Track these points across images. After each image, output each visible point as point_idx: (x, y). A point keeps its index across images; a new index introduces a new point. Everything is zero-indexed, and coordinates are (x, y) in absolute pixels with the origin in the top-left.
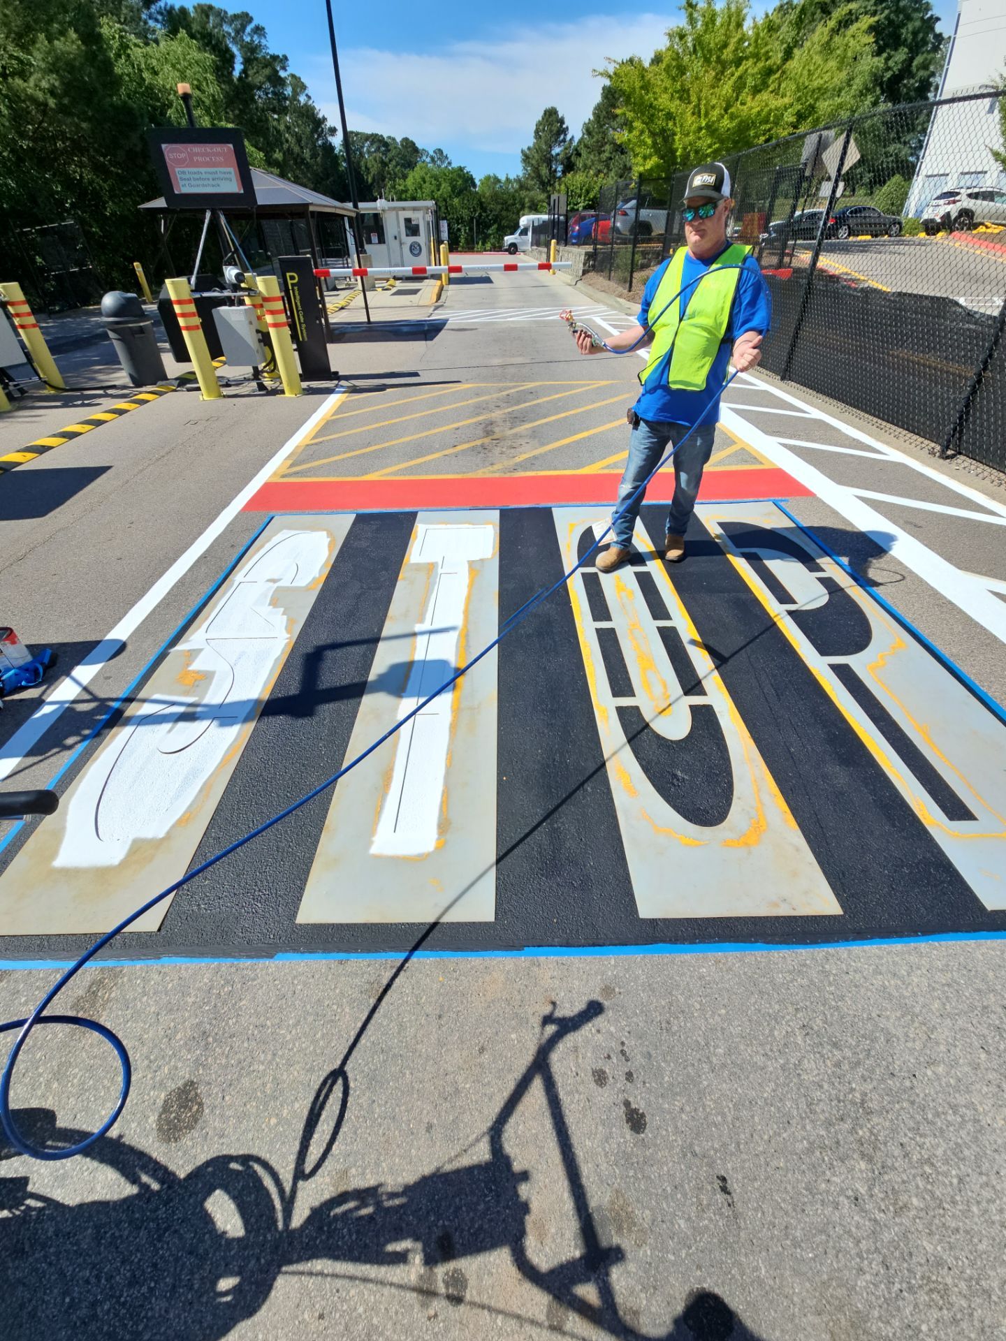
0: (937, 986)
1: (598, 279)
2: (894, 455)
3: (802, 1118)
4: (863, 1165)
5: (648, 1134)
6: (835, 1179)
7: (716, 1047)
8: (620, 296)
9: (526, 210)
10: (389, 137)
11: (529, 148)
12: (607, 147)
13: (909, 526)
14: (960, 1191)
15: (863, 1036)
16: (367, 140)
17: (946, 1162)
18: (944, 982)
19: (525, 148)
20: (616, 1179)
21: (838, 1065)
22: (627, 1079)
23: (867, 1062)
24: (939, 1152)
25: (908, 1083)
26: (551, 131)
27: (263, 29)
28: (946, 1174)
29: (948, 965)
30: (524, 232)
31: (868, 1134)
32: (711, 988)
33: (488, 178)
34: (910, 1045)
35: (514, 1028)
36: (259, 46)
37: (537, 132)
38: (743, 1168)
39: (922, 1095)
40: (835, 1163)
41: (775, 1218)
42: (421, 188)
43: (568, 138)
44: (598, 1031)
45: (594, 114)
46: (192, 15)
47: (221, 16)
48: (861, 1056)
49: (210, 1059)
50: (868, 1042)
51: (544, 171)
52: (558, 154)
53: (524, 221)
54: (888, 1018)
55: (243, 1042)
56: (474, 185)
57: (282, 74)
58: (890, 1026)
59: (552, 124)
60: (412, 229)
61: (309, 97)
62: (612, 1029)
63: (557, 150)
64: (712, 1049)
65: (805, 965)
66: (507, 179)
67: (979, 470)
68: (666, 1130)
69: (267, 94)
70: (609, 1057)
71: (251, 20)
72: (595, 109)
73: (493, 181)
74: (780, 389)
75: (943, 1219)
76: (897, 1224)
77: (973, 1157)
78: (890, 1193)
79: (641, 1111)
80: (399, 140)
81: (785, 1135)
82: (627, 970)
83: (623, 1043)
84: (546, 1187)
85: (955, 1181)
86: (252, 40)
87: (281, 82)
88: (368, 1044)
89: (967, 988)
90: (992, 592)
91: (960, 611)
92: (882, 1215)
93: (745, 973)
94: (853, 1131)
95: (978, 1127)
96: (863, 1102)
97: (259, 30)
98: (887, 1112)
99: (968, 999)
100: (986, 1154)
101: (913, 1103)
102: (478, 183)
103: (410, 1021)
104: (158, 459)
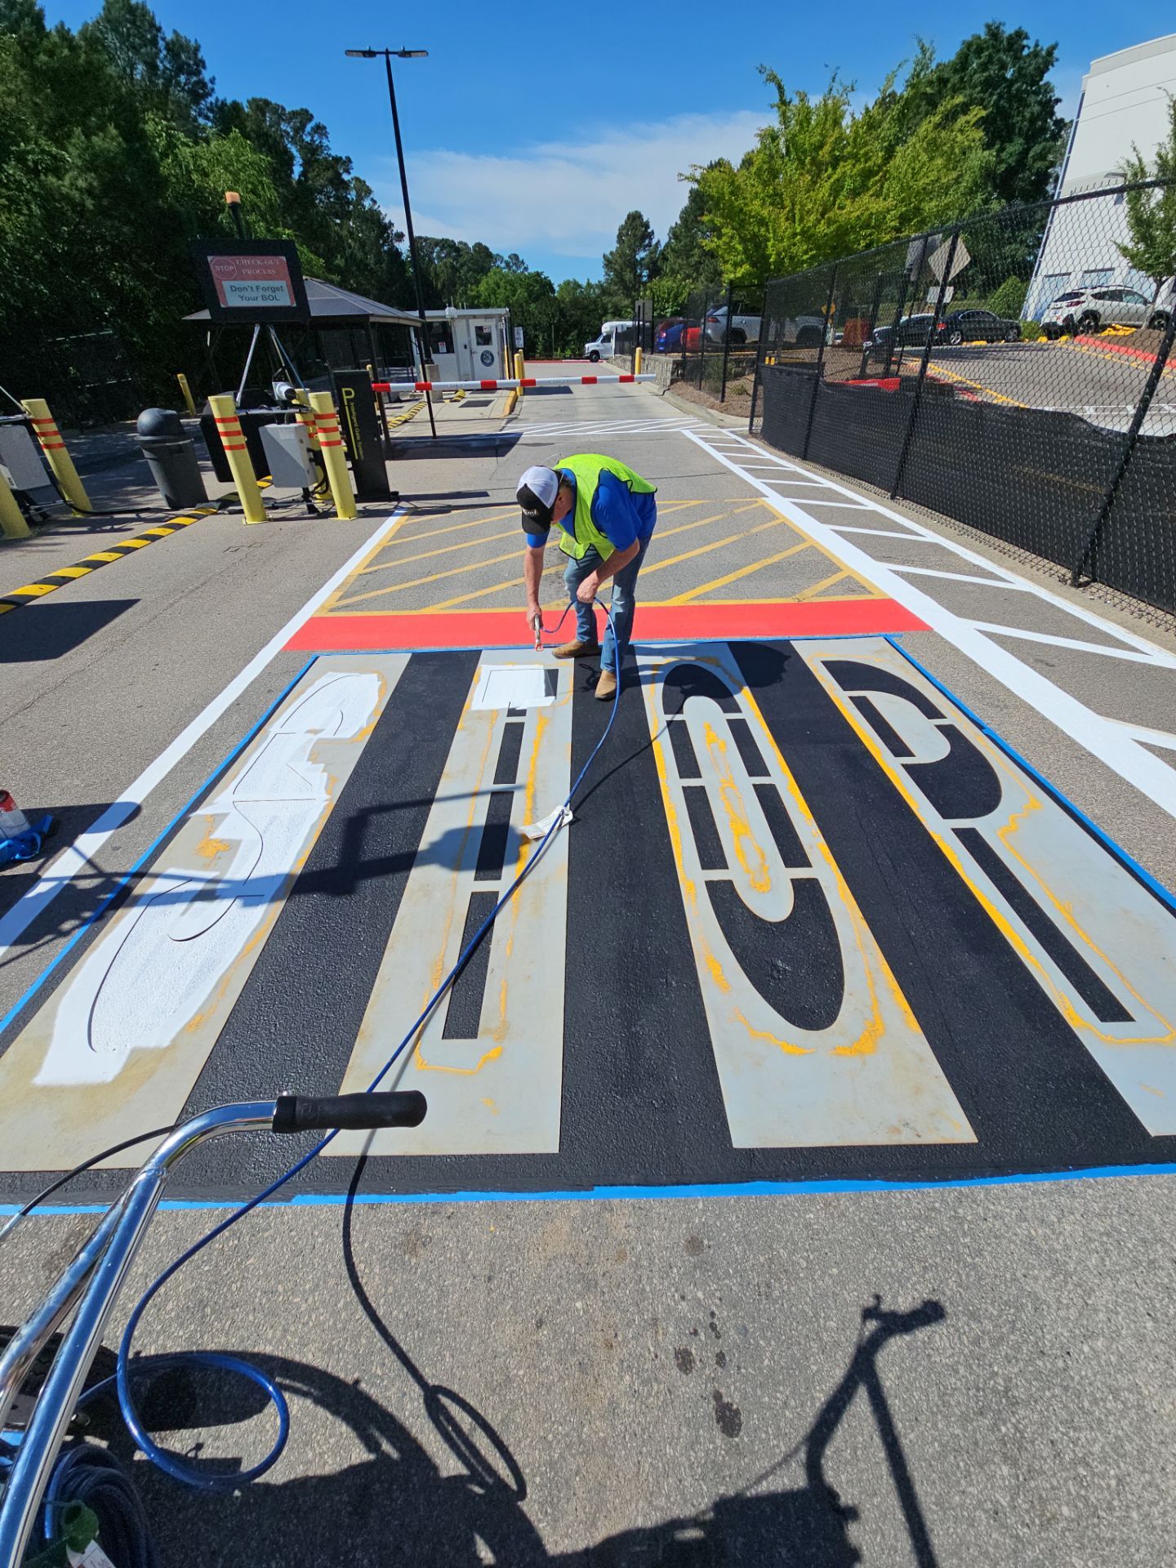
0: (1094, 1236)
1: (689, 389)
2: (1019, 583)
3: (932, 1413)
4: (1005, 1470)
5: (743, 1438)
6: (971, 1489)
7: (827, 1318)
8: (712, 407)
9: (609, 316)
10: (461, 243)
11: (611, 253)
12: (696, 251)
13: (1039, 664)
14: (1119, 1494)
15: (1006, 1304)
16: (436, 245)
17: (1104, 1460)
18: (1102, 1230)
19: (608, 253)
21: (976, 1342)
22: (717, 1362)
23: (1012, 1337)
24: (1096, 1449)
25: (1060, 1364)
26: (635, 236)
27: (325, 128)
28: (1103, 1476)
29: (1105, 1209)
30: (607, 339)
31: (1012, 1431)
32: (820, 1240)
33: (567, 283)
34: (1062, 1313)
35: (579, 1294)
36: (320, 146)
37: (620, 236)
38: (860, 1480)
39: (1077, 1378)
40: (972, 1469)
42: (494, 293)
43: (654, 242)
44: (683, 1298)
45: (681, 218)
46: (246, 110)
47: (278, 112)
48: (1004, 1330)
50: (1012, 1311)
51: (628, 276)
52: (642, 259)
53: (606, 328)
54: (1036, 1278)
56: (553, 291)
57: (346, 177)
58: (1038, 1289)
59: (636, 228)
60: (484, 338)
61: (375, 202)
62: (700, 1294)
63: (641, 255)
64: (822, 1321)
65: (933, 1209)
66: (589, 284)
68: (766, 1432)
69: (329, 198)
70: (695, 1333)
71: (311, 117)
72: (682, 212)
73: (572, 286)
74: (889, 508)
75: (1097, 1530)
76: (1042, 1539)
77: (1135, 1453)
78: (1036, 1502)
79: (735, 1407)
80: (471, 245)
81: (911, 1436)
82: (718, 1217)
83: (713, 1314)
85: (1113, 1483)
86: (312, 140)
87: (345, 185)
89: (1130, 1238)
90: (1140, 742)
91: (1102, 765)
92: (1025, 1530)
93: (861, 1220)
94: (995, 1427)
95: (1143, 1415)
96: (1007, 1390)
97: (320, 129)
98: (1036, 1402)
99: (1131, 1251)
100: (1151, 1447)
101: (1066, 1389)
102: (557, 288)
103: (453, 1285)
104: (192, 591)
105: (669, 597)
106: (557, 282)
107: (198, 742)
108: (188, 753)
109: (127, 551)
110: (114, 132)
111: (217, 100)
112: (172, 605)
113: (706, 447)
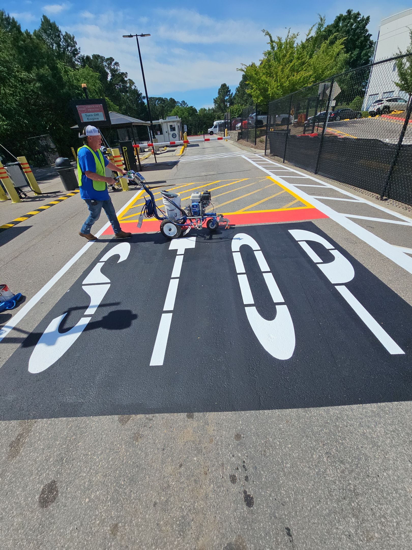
0: (388, 432)
1: (244, 142)
2: (361, 200)
3: (326, 499)
4: (353, 520)
5: (255, 508)
6: (340, 527)
7: (287, 463)
8: (252, 147)
9: (216, 119)
10: (165, 98)
11: (216, 98)
12: (246, 95)
13: (368, 228)
14: (397, 529)
15: (354, 457)
16: (157, 100)
17: (392, 516)
18: (392, 430)
19: (215, 98)
20: (239, 530)
21: (343, 472)
22: (245, 480)
23: (357, 470)
24: (389, 512)
25: (375, 480)
26: (224, 92)
27: (118, 63)
28: (391, 522)
29: (393, 422)
30: (216, 127)
31: (356, 505)
32: (285, 435)
33: (202, 109)
34: (376, 461)
35: (195, 455)
36: (117, 70)
37: (219, 92)
38: (298, 524)
39: (381, 485)
40: (341, 520)
41: (311, 546)
43: (231, 93)
44: (233, 456)
45: (240, 84)
46: (92, 58)
47: (102, 58)
48: (354, 467)
49: (63, 471)
50: (357, 460)
51: (222, 105)
52: (227, 99)
53: (215, 123)
54: (366, 448)
55: (78, 463)
56: (197, 112)
57: (126, 79)
58: (367, 452)
59: (224, 89)
60: (173, 129)
61: (136, 87)
62: (240, 455)
63: (227, 98)
64: (285, 464)
65: (327, 423)
66: (209, 109)
67: (397, 204)
68: (263, 506)
69: (120, 86)
70: (238, 469)
71: (113, 60)
72: (240, 83)
73: (203, 110)
74: (315, 177)
75: (388, 542)
76: (367, 546)
77: (404, 513)
78: (365, 532)
79: (251, 496)
80: (168, 99)
81: (318, 507)
82: (247, 426)
83: (244, 462)
84: (206, 534)
85: (395, 524)
86: (114, 68)
87: (126, 82)
88: (131, 463)
89: (402, 432)
90: (405, 253)
91: (392, 262)
92: (361, 542)
93: (300, 427)
94: (349, 504)
95: (407, 499)
96: (355, 489)
97: (116, 64)
98: (366, 494)
99: (402, 438)
100: (409, 511)
101: (377, 489)
102: (198, 111)
103: (150, 452)
104: (72, 217)
105: (235, 211)
106: (198, 109)
107: (71, 267)
108: (68, 270)
109: (52, 205)
110: (47, 67)
111: (81, 55)
112: (65, 222)
113: (250, 160)
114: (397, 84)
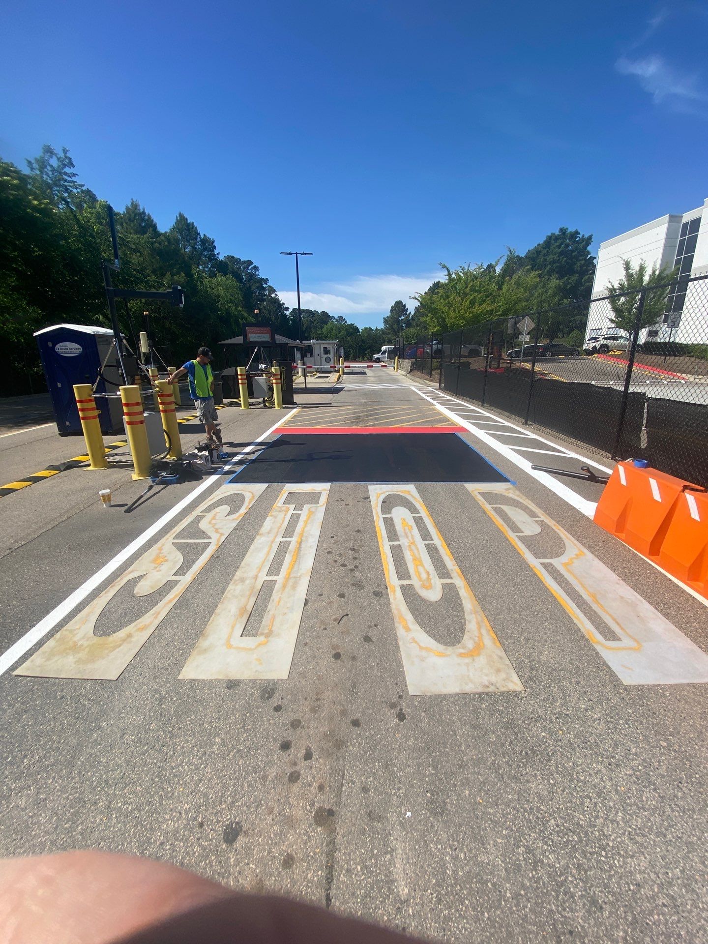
1: (418, 373)
8: (426, 379)
9: (385, 343)
10: (315, 311)
19: (386, 317)
26: (399, 310)
27: (258, 267)
30: (384, 353)
33: (366, 328)
36: (255, 274)
37: (391, 310)
42: (330, 332)
43: (408, 313)
47: (238, 261)
51: (395, 326)
52: (402, 320)
53: (384, 348)
56: (359, 332)
57: (265, 286)
59: (399, 307)
60: (327, 351)
61: (276, 295)
63: (402, 318)
66: (377, 329)
71: (252, 263)
73: (368, 330)
80: (320, 312)
86: (252, 272)
87: (264, 289)
97: (256, 268)
102: (361, 331)
106: (361, 328)
114: (612, 321)
